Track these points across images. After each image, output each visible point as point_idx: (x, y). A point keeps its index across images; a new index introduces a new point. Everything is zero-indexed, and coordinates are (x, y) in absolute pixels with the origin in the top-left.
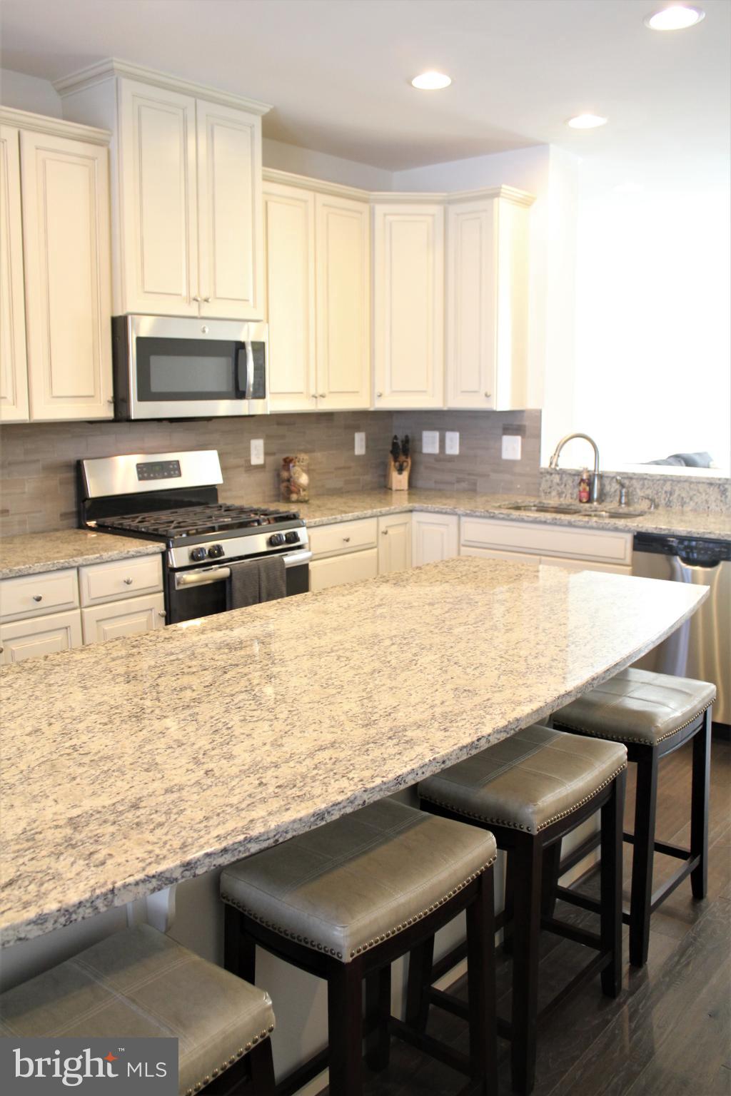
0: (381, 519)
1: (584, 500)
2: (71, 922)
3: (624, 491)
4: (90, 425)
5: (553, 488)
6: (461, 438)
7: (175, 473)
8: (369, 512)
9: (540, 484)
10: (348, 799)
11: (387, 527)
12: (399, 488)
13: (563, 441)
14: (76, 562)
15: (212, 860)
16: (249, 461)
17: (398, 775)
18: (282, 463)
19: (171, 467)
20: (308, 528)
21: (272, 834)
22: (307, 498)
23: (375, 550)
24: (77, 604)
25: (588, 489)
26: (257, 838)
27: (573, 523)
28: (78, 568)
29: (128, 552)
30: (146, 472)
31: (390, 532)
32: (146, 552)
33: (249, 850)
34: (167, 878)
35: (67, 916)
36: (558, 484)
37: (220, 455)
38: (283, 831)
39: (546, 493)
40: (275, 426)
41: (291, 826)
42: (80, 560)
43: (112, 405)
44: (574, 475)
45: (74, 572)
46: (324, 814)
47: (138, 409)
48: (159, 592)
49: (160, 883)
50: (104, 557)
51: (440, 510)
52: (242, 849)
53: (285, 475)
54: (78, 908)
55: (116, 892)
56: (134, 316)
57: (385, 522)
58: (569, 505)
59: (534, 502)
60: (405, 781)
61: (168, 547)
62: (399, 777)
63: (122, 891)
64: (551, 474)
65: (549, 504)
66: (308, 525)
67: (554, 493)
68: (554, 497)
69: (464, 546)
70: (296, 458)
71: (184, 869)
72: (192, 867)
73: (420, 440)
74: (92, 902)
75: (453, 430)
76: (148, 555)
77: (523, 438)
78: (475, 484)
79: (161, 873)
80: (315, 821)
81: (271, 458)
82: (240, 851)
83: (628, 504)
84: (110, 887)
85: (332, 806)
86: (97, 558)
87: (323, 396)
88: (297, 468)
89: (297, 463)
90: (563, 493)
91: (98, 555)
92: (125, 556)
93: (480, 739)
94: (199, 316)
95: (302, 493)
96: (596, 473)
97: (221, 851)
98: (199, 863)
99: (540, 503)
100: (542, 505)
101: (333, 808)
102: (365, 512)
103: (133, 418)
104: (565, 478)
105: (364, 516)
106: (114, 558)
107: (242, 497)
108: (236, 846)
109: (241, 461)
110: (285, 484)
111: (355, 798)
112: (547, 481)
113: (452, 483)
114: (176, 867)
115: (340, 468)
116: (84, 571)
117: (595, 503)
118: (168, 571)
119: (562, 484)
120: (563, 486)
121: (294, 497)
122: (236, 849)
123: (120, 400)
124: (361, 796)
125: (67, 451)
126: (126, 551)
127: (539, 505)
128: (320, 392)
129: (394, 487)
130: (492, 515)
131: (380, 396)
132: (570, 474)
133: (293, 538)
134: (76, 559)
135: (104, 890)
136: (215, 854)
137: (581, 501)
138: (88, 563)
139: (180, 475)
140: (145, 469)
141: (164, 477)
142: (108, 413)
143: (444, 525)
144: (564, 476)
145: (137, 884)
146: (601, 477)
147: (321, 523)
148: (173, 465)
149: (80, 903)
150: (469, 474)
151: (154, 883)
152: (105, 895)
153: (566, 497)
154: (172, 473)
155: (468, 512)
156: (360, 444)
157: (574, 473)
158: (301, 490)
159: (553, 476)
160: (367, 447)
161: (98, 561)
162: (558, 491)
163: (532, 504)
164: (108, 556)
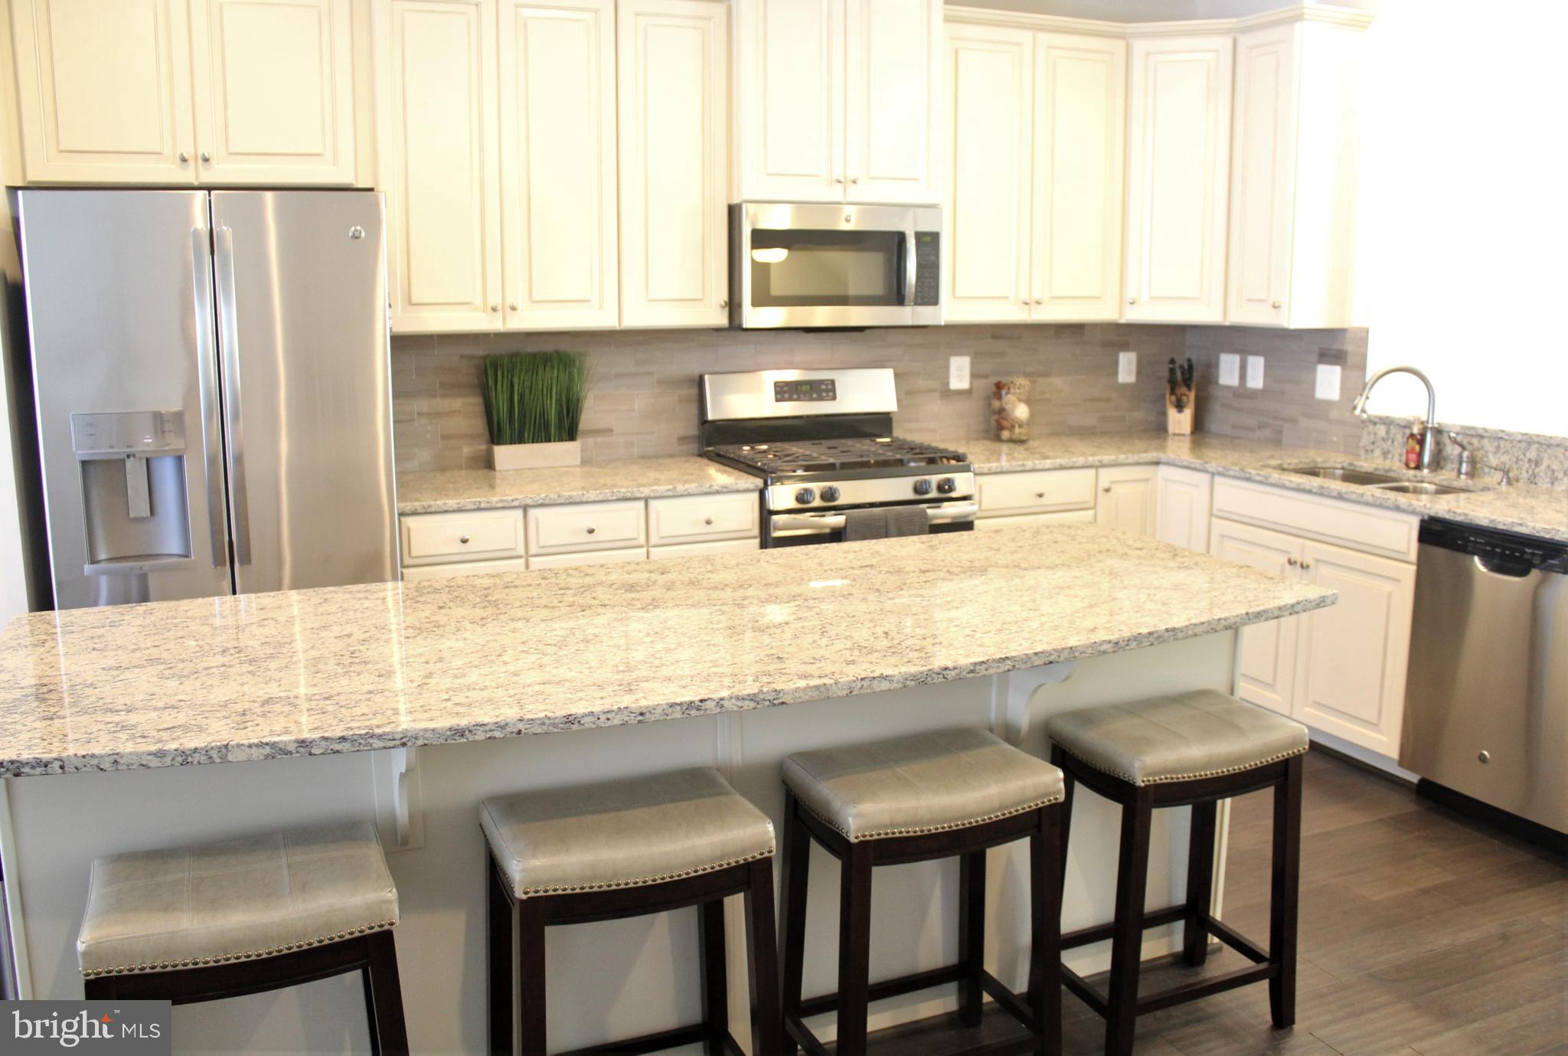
0: (1102, 471)
1: (1412, 465)
2: (188, 763)
3: (1466, 454)
4: (715, 333)
5: (1376, 445)
6: (1267, 366)
7: (828, 396)
8: (1081, 460)
9: (1360, 437)
10: (496, 723)
11: (1112, 482)
12: (1177, 432)
13: (1375, 377)
14: (642, 493)
15: (329, 743)
16: (948, 384)
17: (569, 713)
18: (994, 389)
19: (823, 387)
20: (976, 474)
21: (398, 736)
22: (1024, 438)
23: (1091, 512)
24: (642, 540)
25: (1417, 448)
26: (380, 736)
27: (1344, 496)
28: (646, 500)
29: (711, 486)
30: (786, 392)
31: (1117, 489)
32: (735, 488)
33: (371, 745)
34: (280, 749)
35: (184, 757)
36: (1383, 439)
37: (896, 375)
38: (412, 736)
39: (1367, 451)
40: (990, 340)
41: (421, 733)
42: (646, 491)
43: (727, 309)
44: (1405, 427)
45: (642, 504)
46: (465, 731)
47: (754, 317)
48: (754, 537)
49: (273, 751)
50: (678, 490)
51: (1189, 465)
52: (362, 741)
53: (996, 404)
54: (194, 753)
55: (230, 748)
56: (748, 204)
57: (1107, 476)
58: (1387, 471)
59: (1342, 462)
60: (579, 722)
61: (766, 484)
62: (570, 715)
63: (236, 748)
64: (1375, 424)
65: (1362, 467)
66: (977, 471)
67: (1377, 452)
68: (1377, 458)
69: (1219, 517)
70: (1012, 382)
71: (298, 745)
72: (307, 746)
73: (1217, 366)
74: (207, 751)
75: (1256, 353)
76: (738, 491)
77: (1344, 368)
78: (1280, 432)
79: (275, 743)
80: (453, 735)
81: (980, 383)
82: (360, 744)
83: (1471, 474)
84: (226, 743)
85: (474, 726)
86: (669, 490)
87: (1038, 303)
88: (1010, 397)
89: (1012, 390)
90: (1389, 452)
91: (671, 487)
92: (706, 490)
93: (705, 700)
94: (844, 202)
95: (1017, 430)
96: (1430, 425)
97: (339, 739)
98: (314, 743)
99: (1351, 464)
100: (1352, 468)
101: (475, 728)
102: (1074, 459)
103: (744, 326)
104: (1393, 430)
105: (1071, 464)
106: (691, 491)
107: (934, 431)
108: (356, 737)
109: (933, 384)
110: (996, 417)
111: (506, 725)
112: (1369, 433)
113: (1249, 429)
114: (290, 741)
115: (1092, 400)
116: (654, 504)
117: (1426, 471)
118: (765, 512)
119: (1388, 439)
120: (1389, 442)
121: (1005, 434)
122: (356, 740)
123: (733, 306)
124: (514, 724)
125: (687, 363)
126: (708, 485)
127: (1349, 468)
128: (1036, 296)
129: (1171, 429)
130: (1248, 476)
131: (1132, 303)
132: (1399, 425)
133: (946, 487)
134: (641, 489)
135: (218, 744)
136: (332, 739)
137: (1407, 465)
138: (657, 495)
139: (834, 398)
140: (785, 389)
141: (812, 399)
142: (722, 320)
143: (1195, 485)
144: (1392, 427)
145: (250, 746)
146: (1438, 431)
147: (999, 470)
148: (827, 385)
149: (196, 749)
150: (1275, 418)
151: (268, 750)
152: (220, 748)
153: (1392, 459)
154: (824, 394)
155: (1220, 469)
156: (1127, 369)
157: (1404, 423)
158: (1017, 426)
159: (1378, 426)
160: (1139, 373)
161: (671, 493)
162: (1383, 449)
163: (1339, 466)
164: (684, 488)
